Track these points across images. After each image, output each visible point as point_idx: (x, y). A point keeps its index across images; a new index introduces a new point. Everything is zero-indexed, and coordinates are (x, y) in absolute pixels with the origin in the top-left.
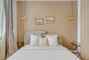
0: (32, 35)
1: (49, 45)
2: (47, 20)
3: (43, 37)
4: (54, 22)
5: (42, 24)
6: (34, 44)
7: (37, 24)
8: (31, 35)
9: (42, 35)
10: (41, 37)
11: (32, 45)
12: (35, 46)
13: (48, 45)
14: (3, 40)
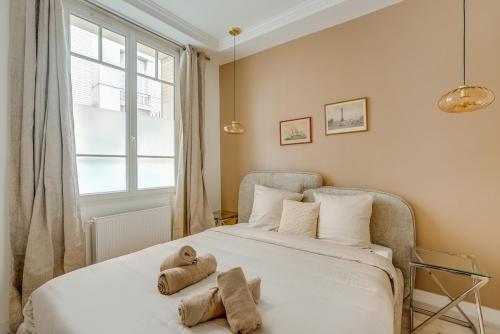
0: (261, 187)
1: (321, 235)
2: (331, 122)
3: (303, 200)
4: (364, 128)
5: (308, 140)
6: (259, 223)
7: (284, 142)
8: (256, 187)
9: (301, 192)
10: (295, 199)
11: (255, 224)
12: (264, 229)
13: (317, 237)
14: (179, 196)
